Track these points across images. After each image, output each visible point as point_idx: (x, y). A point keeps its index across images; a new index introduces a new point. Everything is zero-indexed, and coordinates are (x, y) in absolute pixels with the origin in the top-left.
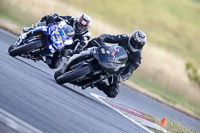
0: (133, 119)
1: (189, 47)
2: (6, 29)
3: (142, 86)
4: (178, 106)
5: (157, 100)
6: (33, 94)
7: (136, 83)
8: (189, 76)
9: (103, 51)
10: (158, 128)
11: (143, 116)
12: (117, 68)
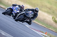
0: (37, 32)
1: (53, 12)
2: (1, 7)
3: (40, 23)
4: (50, 29)
5: (44, 27)
6: (9, 25)
7: (38, 22)
8: (53, 20)
9: (27, 12)
10: (45, 35)
11: (40, 31)
12: (31, 17)
